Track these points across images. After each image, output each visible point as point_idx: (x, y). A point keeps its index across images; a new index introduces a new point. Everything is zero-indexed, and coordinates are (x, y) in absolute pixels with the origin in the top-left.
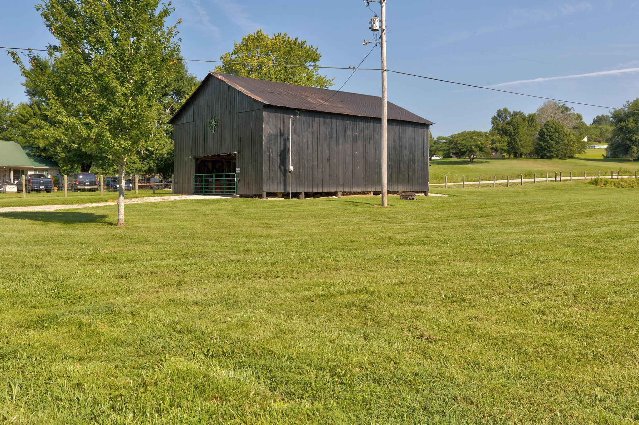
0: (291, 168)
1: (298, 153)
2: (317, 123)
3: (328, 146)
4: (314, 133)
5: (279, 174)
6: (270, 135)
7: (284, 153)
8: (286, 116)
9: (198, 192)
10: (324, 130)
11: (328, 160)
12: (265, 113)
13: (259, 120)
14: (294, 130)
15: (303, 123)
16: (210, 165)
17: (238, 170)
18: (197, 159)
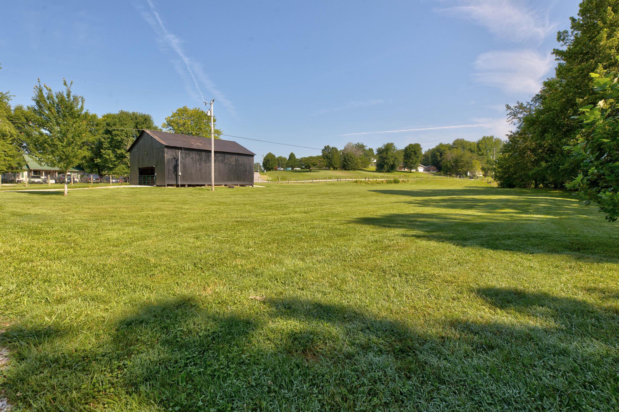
0: (180, 174)
1: (184, 166)
2: (194, 155)
3: (200, 164)
4: (192, 158)
5: (174, 176)
6: (168, 159)
7: (176, 166)
8: (177, 151)
9: (140, 184)
10: (197, 157)
11: (200, 170)
12: (166, 149)
13: (163, 152)
14: (182, 157)
15: (186, 154)
16: (149, 172)
17: (156, 174)
18: (140, 169)
